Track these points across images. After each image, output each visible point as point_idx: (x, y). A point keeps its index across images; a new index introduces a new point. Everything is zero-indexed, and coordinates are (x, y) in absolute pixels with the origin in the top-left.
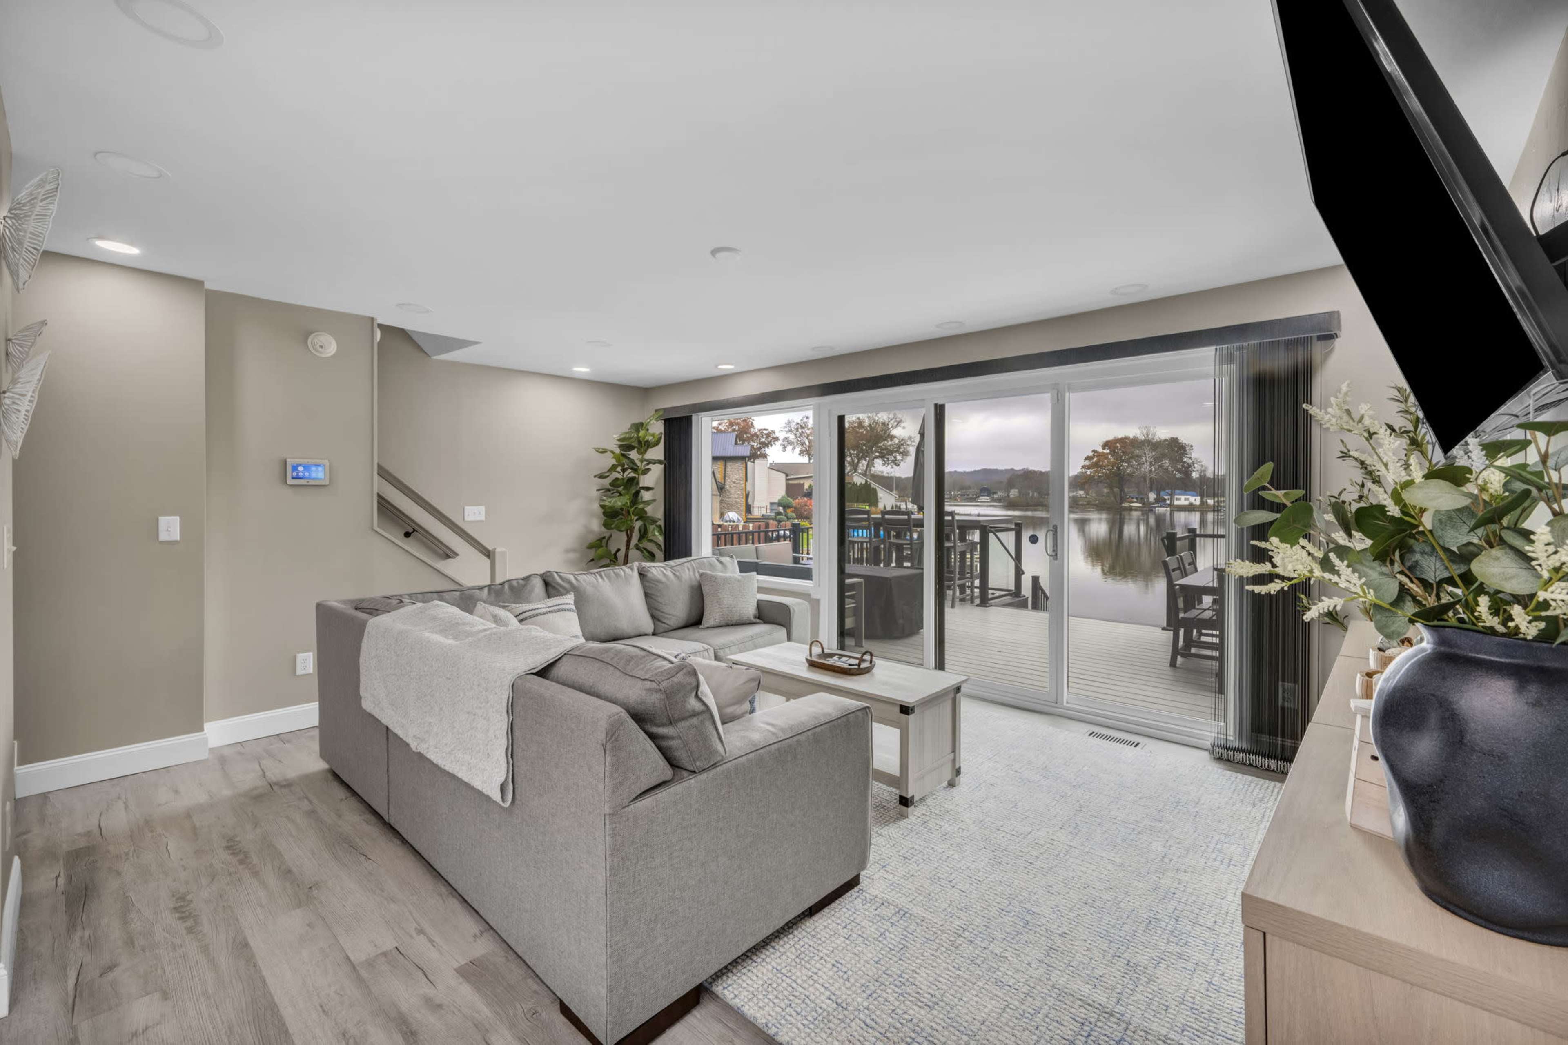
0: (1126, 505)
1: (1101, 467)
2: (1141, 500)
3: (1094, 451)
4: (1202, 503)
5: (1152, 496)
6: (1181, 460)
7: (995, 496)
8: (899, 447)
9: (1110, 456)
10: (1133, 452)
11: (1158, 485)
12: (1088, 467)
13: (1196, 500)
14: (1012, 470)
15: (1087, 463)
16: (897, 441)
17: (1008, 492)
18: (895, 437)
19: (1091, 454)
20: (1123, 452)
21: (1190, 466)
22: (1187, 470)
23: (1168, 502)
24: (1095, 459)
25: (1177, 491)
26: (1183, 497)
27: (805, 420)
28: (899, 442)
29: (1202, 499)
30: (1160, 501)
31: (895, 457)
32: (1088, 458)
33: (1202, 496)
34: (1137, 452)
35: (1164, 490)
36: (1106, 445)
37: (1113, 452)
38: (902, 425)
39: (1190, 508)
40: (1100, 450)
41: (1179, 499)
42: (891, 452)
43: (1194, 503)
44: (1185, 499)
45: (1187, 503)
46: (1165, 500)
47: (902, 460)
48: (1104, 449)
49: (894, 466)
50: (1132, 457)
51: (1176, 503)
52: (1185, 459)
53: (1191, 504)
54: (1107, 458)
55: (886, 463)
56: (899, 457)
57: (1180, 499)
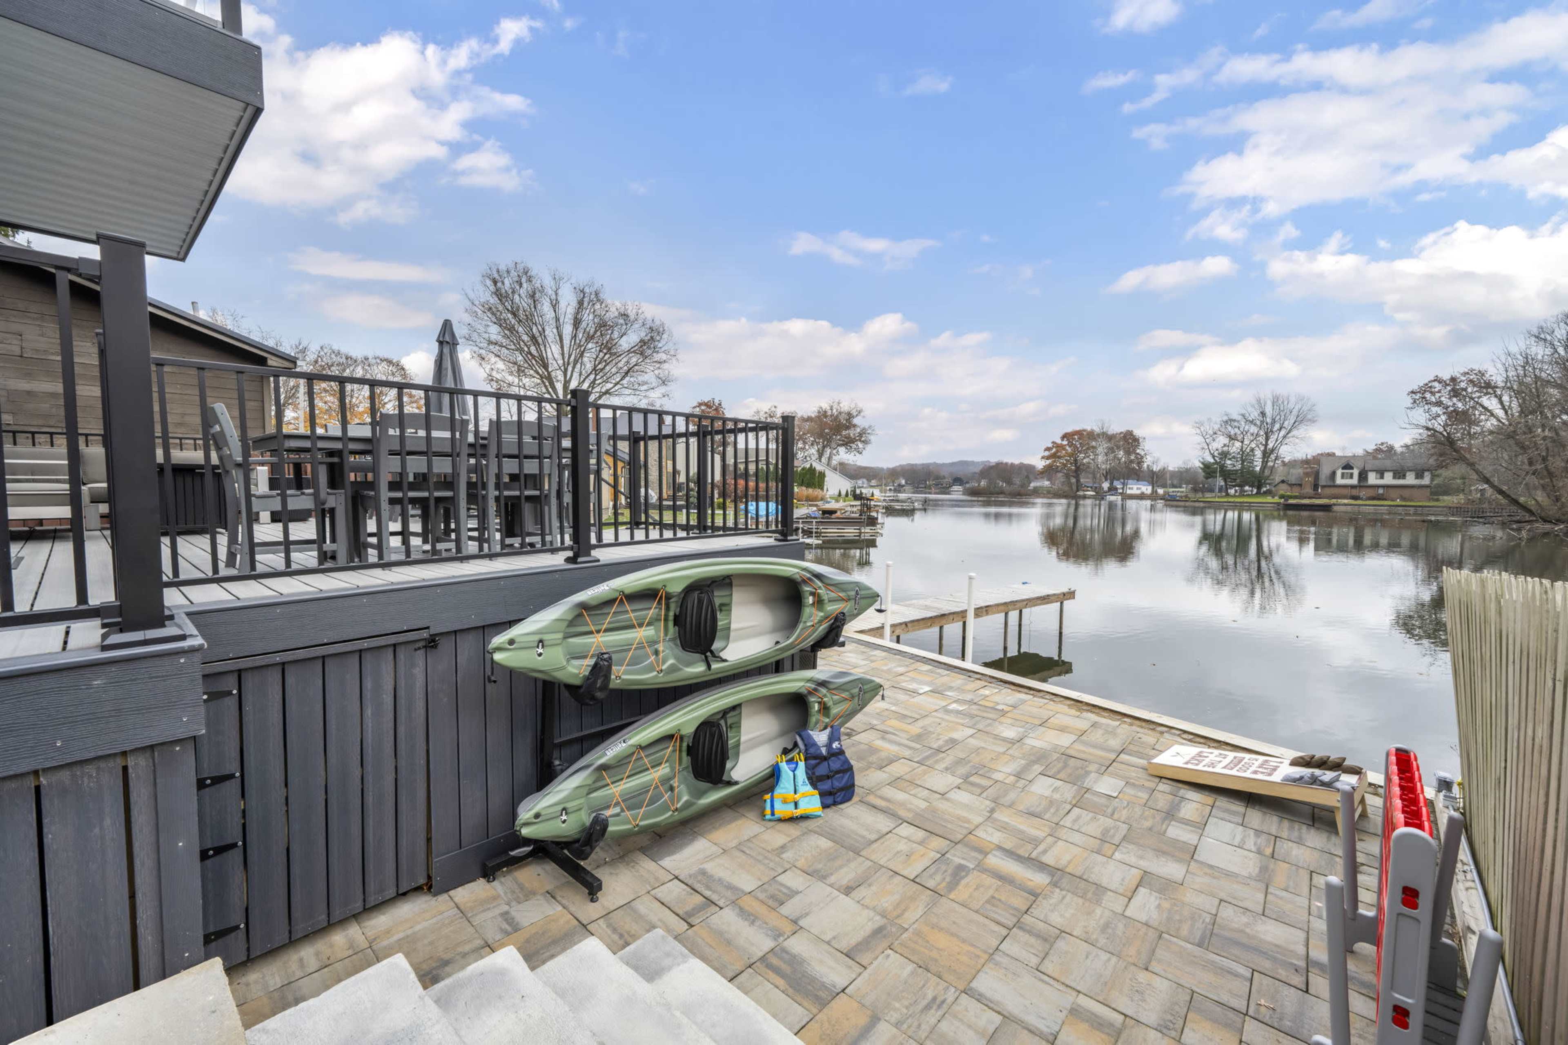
0: (1081, 493)
1: (1059, 457)
2: (1095, 489)
3: (1053, 442)
4: (1154, 492)
5: (1106, 485)
6: (1134, 452)
7: (967, 486)
8: (862, 436)
9: (1067, 448)
10: (1088, 444)
11: (1111, 475)
12: (1048, 458)
13: (1147, 489)
15: (1047, 453)
16: (858, 430)
17: (980, 482)
18: (857, 426)
19: (1050, 445)
20: (1081, 444)
21: (1142, 457)
22: (1140, 460)
23: (1121, 491)
24: (1054, 450)
25: (1130, 481)
26: (1135, 487)
27: (773, 409)
28: (861, 431)
29: (1153, 488)
30: (1112, 490)
31: (857, 445)
32: (1048, 449)
33: (1154, 486)
34: (1094, 443)
35: (1118, 480)
36: (1065, 436)
37: (1071, 444)
39: (1142, 497)
40: (1059, 441)
42: (853, 441)
43: (1146, 492)
44: (1138, 489)
45: (1138, 492)
46: (1116, 489)
47: (863, 449)
48: (1063, 440)
49: (857, 454)
50: (1088, 449)
51: (1129, 492)
52: (1138, 451)
53: (1143, 493)
54: (1064, 449)
55: (849, 450)
56: (860, 445)
57: (1132, 489)
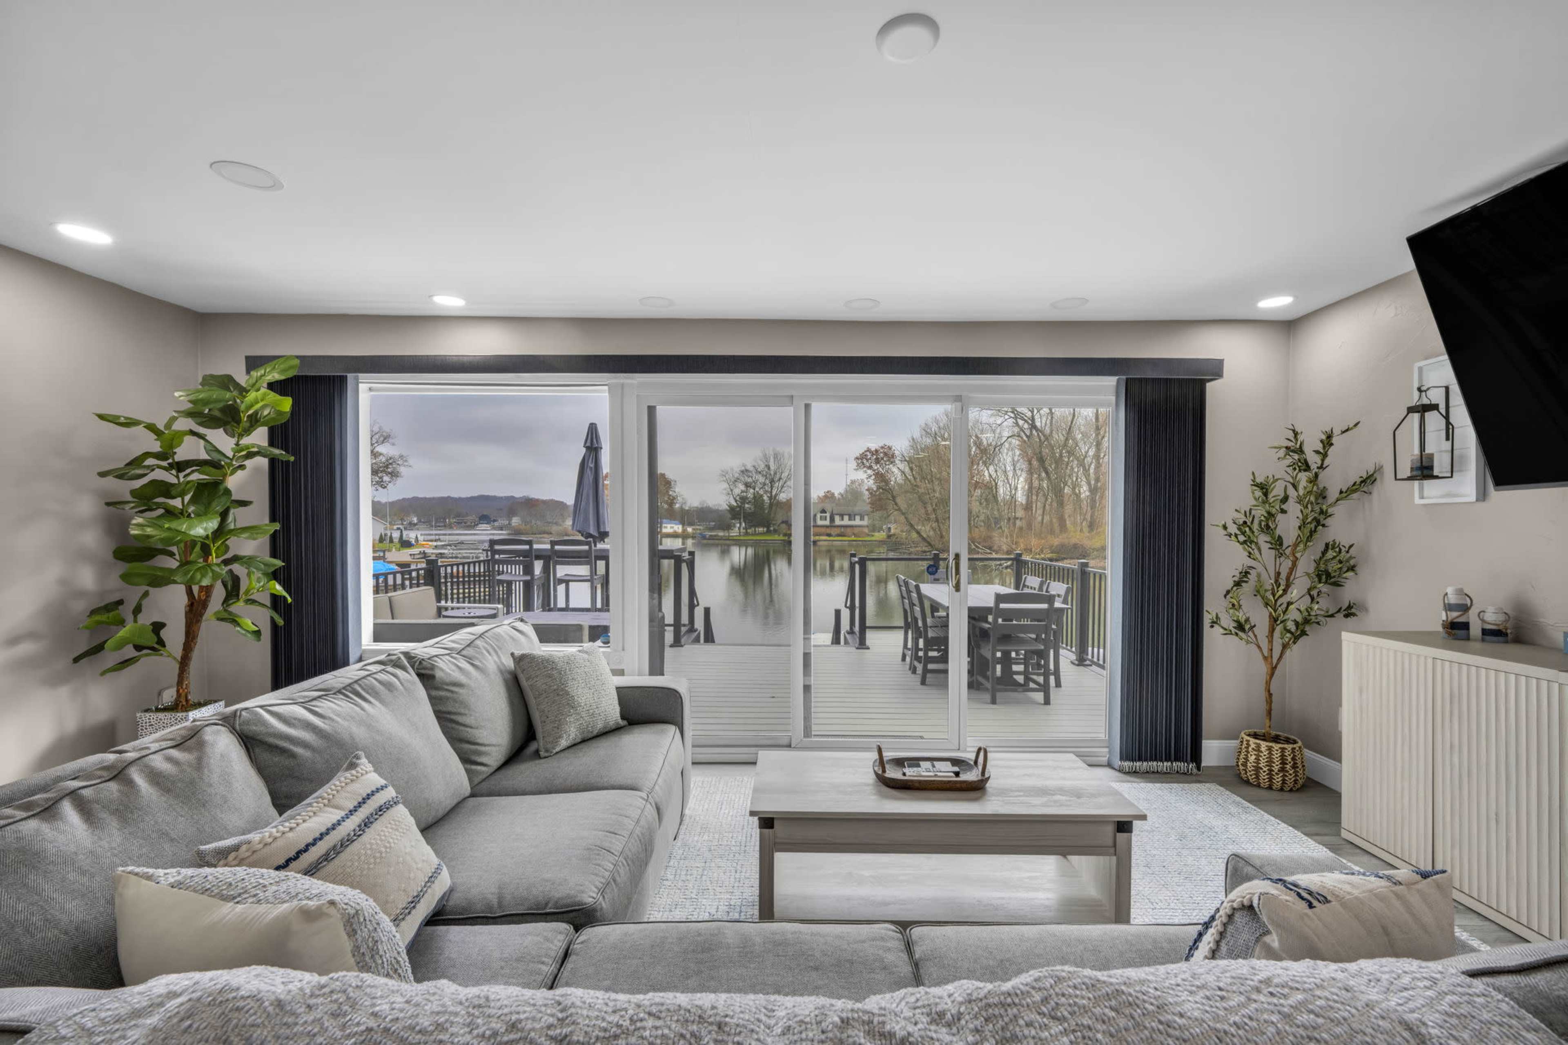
4: (684, 531)
6: (667, 494)
7: (496, 524)
8: (387, 467)
13: (678, 528)
14: (513, 497)
16: (384, 460)
17: (510, 520)
18: (381, 454)
21: (674, 498)
22: (672, 502)
25: (664, 521)
26: (669, 526)
28: (387, 460)
31: (381, 478)
33: (683, 525)
38: (391, 440)
39: (674, 535)
41: (666, 527)
43: (677, 531)
44: (671, 528)
45: (672, 531)
47: (390, 482)
52: (670, 493)
53: (675, 532)
56: (386, 478)
